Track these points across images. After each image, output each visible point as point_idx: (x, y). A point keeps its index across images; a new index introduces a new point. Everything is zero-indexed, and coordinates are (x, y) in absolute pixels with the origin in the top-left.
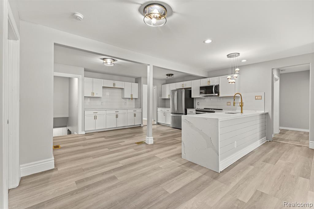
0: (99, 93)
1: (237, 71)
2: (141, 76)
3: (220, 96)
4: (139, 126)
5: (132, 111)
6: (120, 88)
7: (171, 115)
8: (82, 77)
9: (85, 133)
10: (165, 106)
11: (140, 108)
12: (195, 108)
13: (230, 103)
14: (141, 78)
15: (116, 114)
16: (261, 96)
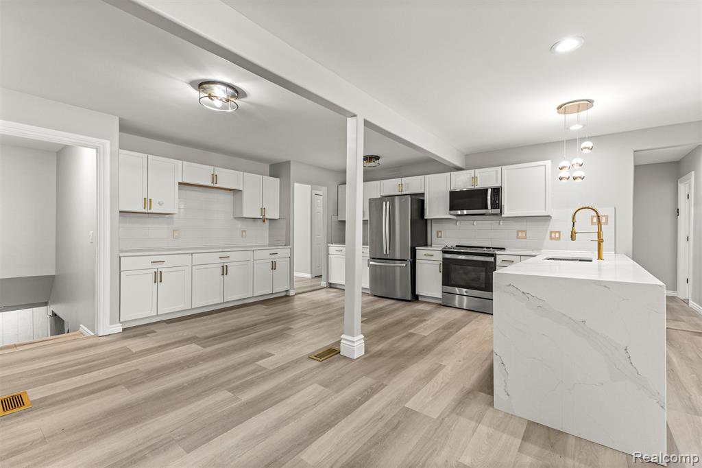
0: (168, 199)
1: (588, 148)
2: (288, 160)
3: (503, 216)
4: (284, 294)
5: (265, 254)
6: (230, 190)
7: (371, 263)
8: (111, 145)
9: (124, 330)
11: (286, 245)
12: (431, 246)
13: (525, 231)
14: (288, 163)
15: (222, 265)
16: (607, 217)
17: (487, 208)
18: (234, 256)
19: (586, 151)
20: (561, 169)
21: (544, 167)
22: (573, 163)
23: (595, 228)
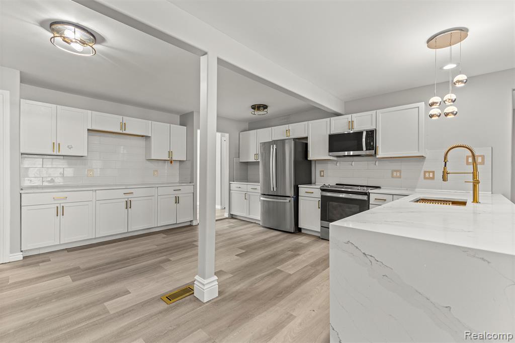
0: (77, 143)
2: (192, 111)
3: (377, 156)
4: (189, 224)
5: (170, 190)
6: (143, 136)
7: (262, 198)
8: (11, 95)
9: (24, 258)
10: (247, 177)
11: (190, 183)
12: (315, 183)
13: (400, 171)
14: (192, 113)
15: (127, 200)
16: (483, 157)
17: (362, 150)
18: (138, 192)
19: (459, 85)
20: (431, 105)
21: (417, 109)
22: (444, 99)
23: (470, 169)
